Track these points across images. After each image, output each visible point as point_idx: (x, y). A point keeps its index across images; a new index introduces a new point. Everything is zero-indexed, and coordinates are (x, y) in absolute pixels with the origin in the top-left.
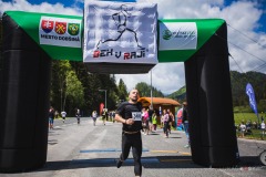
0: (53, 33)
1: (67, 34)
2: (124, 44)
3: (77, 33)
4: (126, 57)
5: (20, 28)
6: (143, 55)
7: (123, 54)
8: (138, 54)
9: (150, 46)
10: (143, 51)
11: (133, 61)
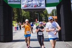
1: (16, 0)
2: (34, 2)
4: (35, 7)
6: (40, 6)
8: (39, 5)
10: (40, 4)
11: (37, 8)
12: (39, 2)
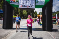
0: (13, 2)
1: (16, 2)
2: (27, 4)
3: (18, 2)
5: (6, 1)
6: (31, 6)
7: (27, 6)
9: (33, 4)
11: (29, 8)
12: (31, 4)
